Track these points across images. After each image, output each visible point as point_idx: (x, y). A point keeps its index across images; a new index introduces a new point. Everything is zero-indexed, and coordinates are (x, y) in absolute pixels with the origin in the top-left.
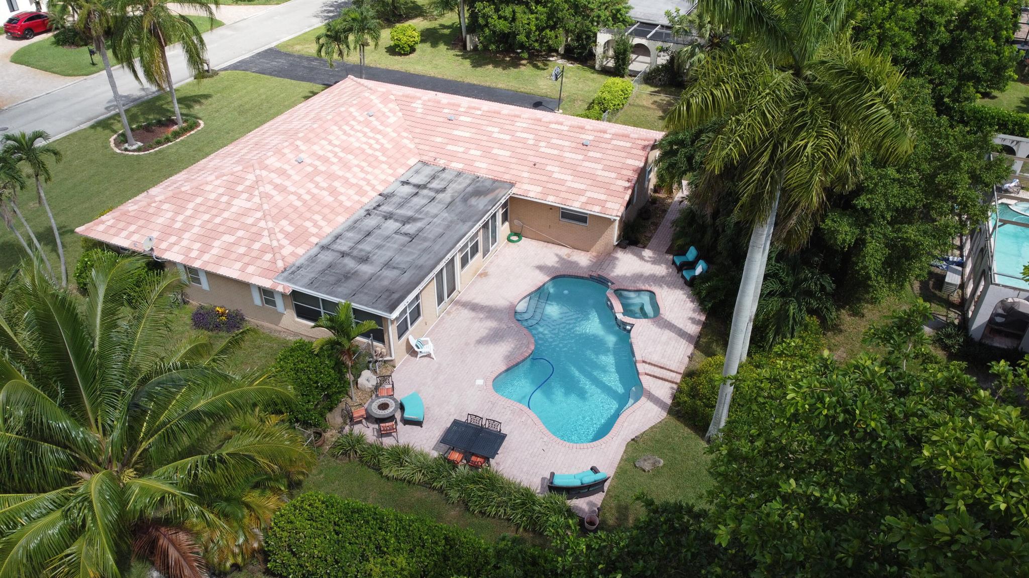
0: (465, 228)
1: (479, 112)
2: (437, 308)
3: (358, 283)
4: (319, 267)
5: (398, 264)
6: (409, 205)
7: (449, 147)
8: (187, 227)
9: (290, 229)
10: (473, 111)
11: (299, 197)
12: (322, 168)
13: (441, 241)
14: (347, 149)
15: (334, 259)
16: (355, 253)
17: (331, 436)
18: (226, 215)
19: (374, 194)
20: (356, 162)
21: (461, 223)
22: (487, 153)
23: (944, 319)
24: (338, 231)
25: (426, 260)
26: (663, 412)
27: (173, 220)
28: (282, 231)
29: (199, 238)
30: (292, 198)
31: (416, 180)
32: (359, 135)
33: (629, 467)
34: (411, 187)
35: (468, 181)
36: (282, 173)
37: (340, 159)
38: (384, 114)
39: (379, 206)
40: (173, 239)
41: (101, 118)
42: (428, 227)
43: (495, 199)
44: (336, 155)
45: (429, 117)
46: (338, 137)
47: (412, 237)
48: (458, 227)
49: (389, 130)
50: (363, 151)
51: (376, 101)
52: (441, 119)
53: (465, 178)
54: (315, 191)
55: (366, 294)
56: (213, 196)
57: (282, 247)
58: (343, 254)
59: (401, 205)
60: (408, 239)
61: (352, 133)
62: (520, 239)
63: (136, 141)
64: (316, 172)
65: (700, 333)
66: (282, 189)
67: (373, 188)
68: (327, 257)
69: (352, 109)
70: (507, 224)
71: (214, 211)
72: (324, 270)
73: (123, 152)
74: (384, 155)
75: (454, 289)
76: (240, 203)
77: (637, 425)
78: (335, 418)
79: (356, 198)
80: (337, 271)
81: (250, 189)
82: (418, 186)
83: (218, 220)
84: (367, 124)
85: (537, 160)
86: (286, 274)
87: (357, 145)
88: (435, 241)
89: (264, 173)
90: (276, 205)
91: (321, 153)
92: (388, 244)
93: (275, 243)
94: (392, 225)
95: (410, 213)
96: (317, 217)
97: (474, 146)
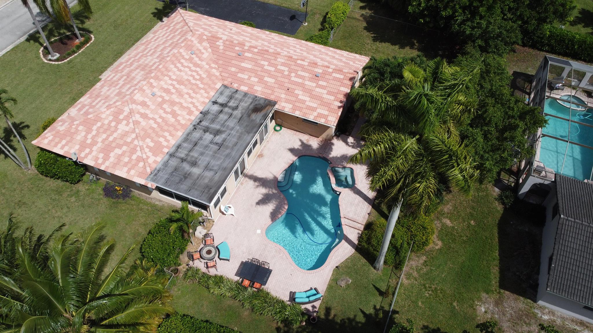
0: (249, 138)
1: (256, 50)
2: (235, 182)
3: (192, 181)
4: (170, 170)
5: (213, 166)
6: (217, 120)
7: (239, 75)
8: (94, 143)
9: (152, 144)
10: (252, 49)
11: (156, 122)
12: (167, 98)
13: (236, 148)
14: (180, 82)
15: (178, 164)
16: (189, 159)
17: (182, 268)
18: (115, 135)
19: (197, 113)
20: (185, 91)
21: (247, 135)
22: (261, 80)
23: (507, 182)
24: (179, 142)
25: (227, 163)
26: (353, 249)
27: (86, 137)
28: (148, 147)
29: (102, 150)
30: (151, 122)
31: (221, 100)
32: (187, 69)
33: (334, 284)
34: (218, 106)
35: (251, 100)
36: (144, 104)
37: (177, 89)
38: (200, 50)
39: (200, 122)
40: (87, 150)
41: (31, 32)
42: (228, 138)
43: (266, 114)
44: (174, 87)
45: (227, 53)
46: (174, 74)
47: (220, 145)
48: (245, 137)
49: (204, 63)
50: (190, 82)
51: (196, 42)
52: (234, 55)
53: (249, 98)
54: (164, 115)
55: (196, 189)
56: (106, 122)
57: (148, 157)
58: (183, 160)
59: (213, 121)
60: (217, 147)
61: (182, 68)
62: (281, 129)
63: (55, 52)
64: (164, 101)
65: (376, 197)
66: (144, 116)
67: (197, 110)
68: (174, 162)
69: (181, 51)
70: (273, 121)
71: (109, 133)
72: (173, 172)
73: (49, 62)
74: (202, 83)
75: (244, 168)
76: (122, 127)
77: (339, 258)
78: (184, 258)
79: (188, 117)
80: (179, 173)
81: (127, 118)
82: (222, 105)
83: (111, 139)
84: (191, 60)
85: (290, 86)
86: (152, 176)
87: (186, 77)
88: (232, 148)
89: (134, 106)
90: (143, 129)
91: (165, 86)
92: (207, 152)
93: (144, 156)
94: (208, 137)
95: (218, 127)
96: (166, 134)
97: (253, 75)
